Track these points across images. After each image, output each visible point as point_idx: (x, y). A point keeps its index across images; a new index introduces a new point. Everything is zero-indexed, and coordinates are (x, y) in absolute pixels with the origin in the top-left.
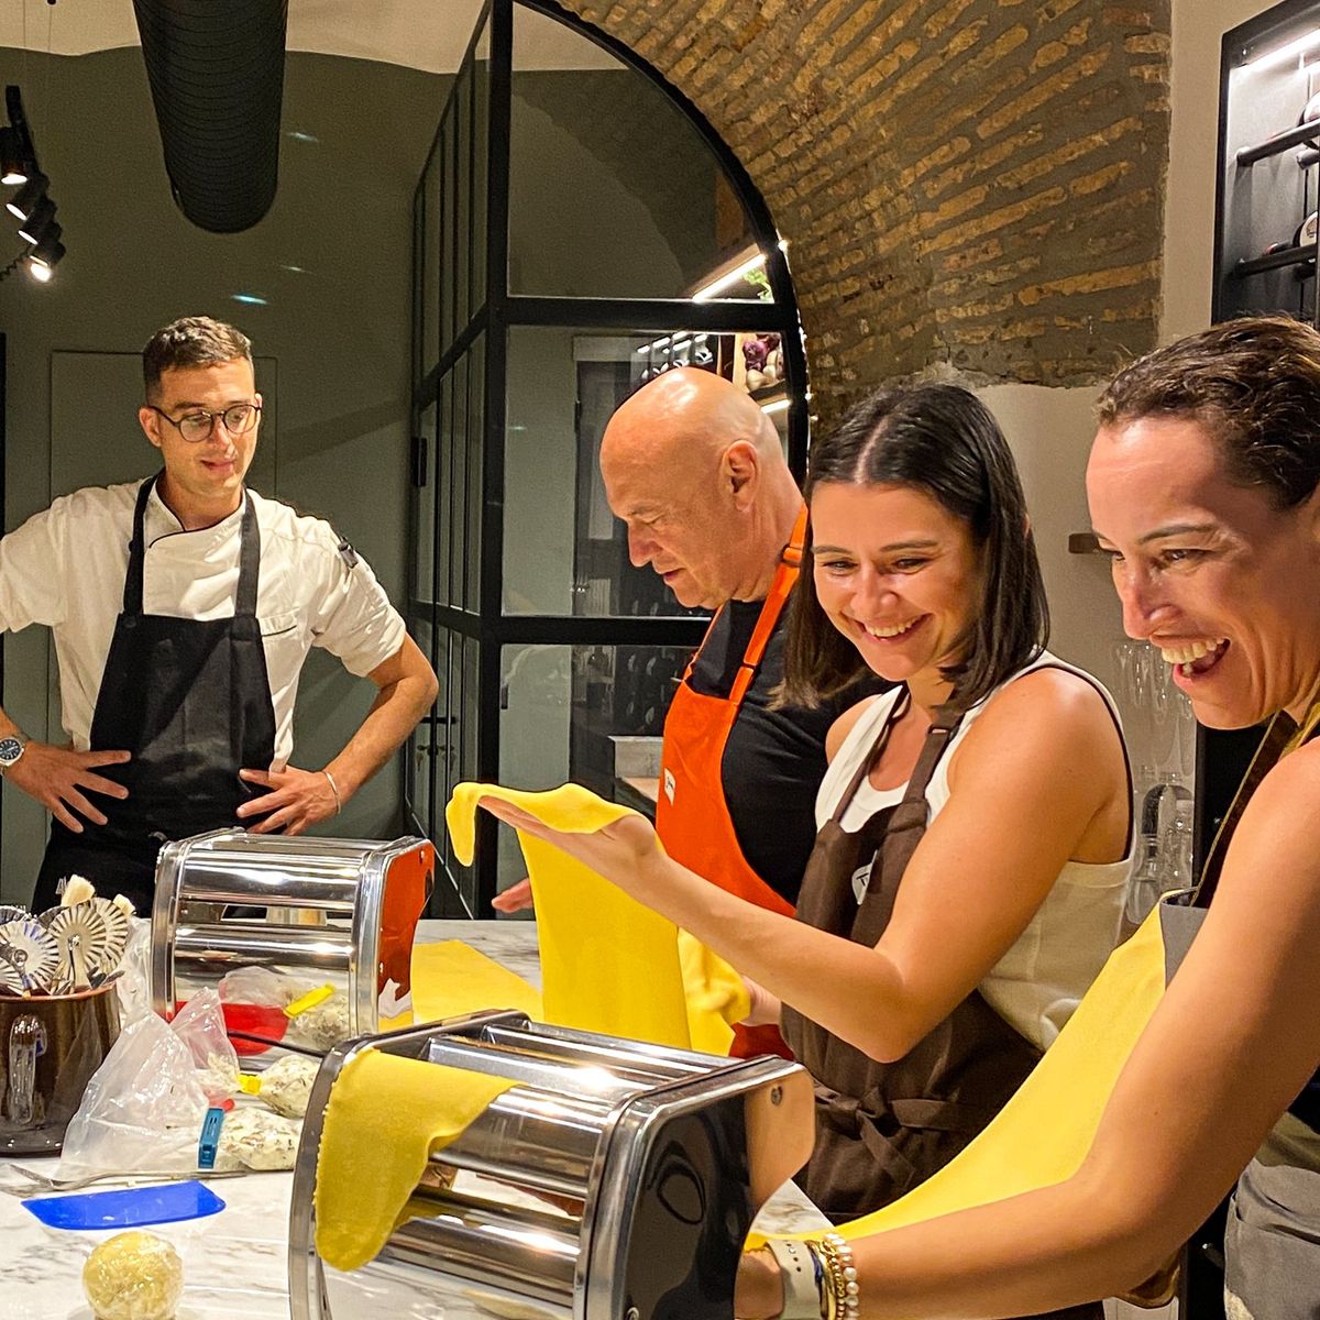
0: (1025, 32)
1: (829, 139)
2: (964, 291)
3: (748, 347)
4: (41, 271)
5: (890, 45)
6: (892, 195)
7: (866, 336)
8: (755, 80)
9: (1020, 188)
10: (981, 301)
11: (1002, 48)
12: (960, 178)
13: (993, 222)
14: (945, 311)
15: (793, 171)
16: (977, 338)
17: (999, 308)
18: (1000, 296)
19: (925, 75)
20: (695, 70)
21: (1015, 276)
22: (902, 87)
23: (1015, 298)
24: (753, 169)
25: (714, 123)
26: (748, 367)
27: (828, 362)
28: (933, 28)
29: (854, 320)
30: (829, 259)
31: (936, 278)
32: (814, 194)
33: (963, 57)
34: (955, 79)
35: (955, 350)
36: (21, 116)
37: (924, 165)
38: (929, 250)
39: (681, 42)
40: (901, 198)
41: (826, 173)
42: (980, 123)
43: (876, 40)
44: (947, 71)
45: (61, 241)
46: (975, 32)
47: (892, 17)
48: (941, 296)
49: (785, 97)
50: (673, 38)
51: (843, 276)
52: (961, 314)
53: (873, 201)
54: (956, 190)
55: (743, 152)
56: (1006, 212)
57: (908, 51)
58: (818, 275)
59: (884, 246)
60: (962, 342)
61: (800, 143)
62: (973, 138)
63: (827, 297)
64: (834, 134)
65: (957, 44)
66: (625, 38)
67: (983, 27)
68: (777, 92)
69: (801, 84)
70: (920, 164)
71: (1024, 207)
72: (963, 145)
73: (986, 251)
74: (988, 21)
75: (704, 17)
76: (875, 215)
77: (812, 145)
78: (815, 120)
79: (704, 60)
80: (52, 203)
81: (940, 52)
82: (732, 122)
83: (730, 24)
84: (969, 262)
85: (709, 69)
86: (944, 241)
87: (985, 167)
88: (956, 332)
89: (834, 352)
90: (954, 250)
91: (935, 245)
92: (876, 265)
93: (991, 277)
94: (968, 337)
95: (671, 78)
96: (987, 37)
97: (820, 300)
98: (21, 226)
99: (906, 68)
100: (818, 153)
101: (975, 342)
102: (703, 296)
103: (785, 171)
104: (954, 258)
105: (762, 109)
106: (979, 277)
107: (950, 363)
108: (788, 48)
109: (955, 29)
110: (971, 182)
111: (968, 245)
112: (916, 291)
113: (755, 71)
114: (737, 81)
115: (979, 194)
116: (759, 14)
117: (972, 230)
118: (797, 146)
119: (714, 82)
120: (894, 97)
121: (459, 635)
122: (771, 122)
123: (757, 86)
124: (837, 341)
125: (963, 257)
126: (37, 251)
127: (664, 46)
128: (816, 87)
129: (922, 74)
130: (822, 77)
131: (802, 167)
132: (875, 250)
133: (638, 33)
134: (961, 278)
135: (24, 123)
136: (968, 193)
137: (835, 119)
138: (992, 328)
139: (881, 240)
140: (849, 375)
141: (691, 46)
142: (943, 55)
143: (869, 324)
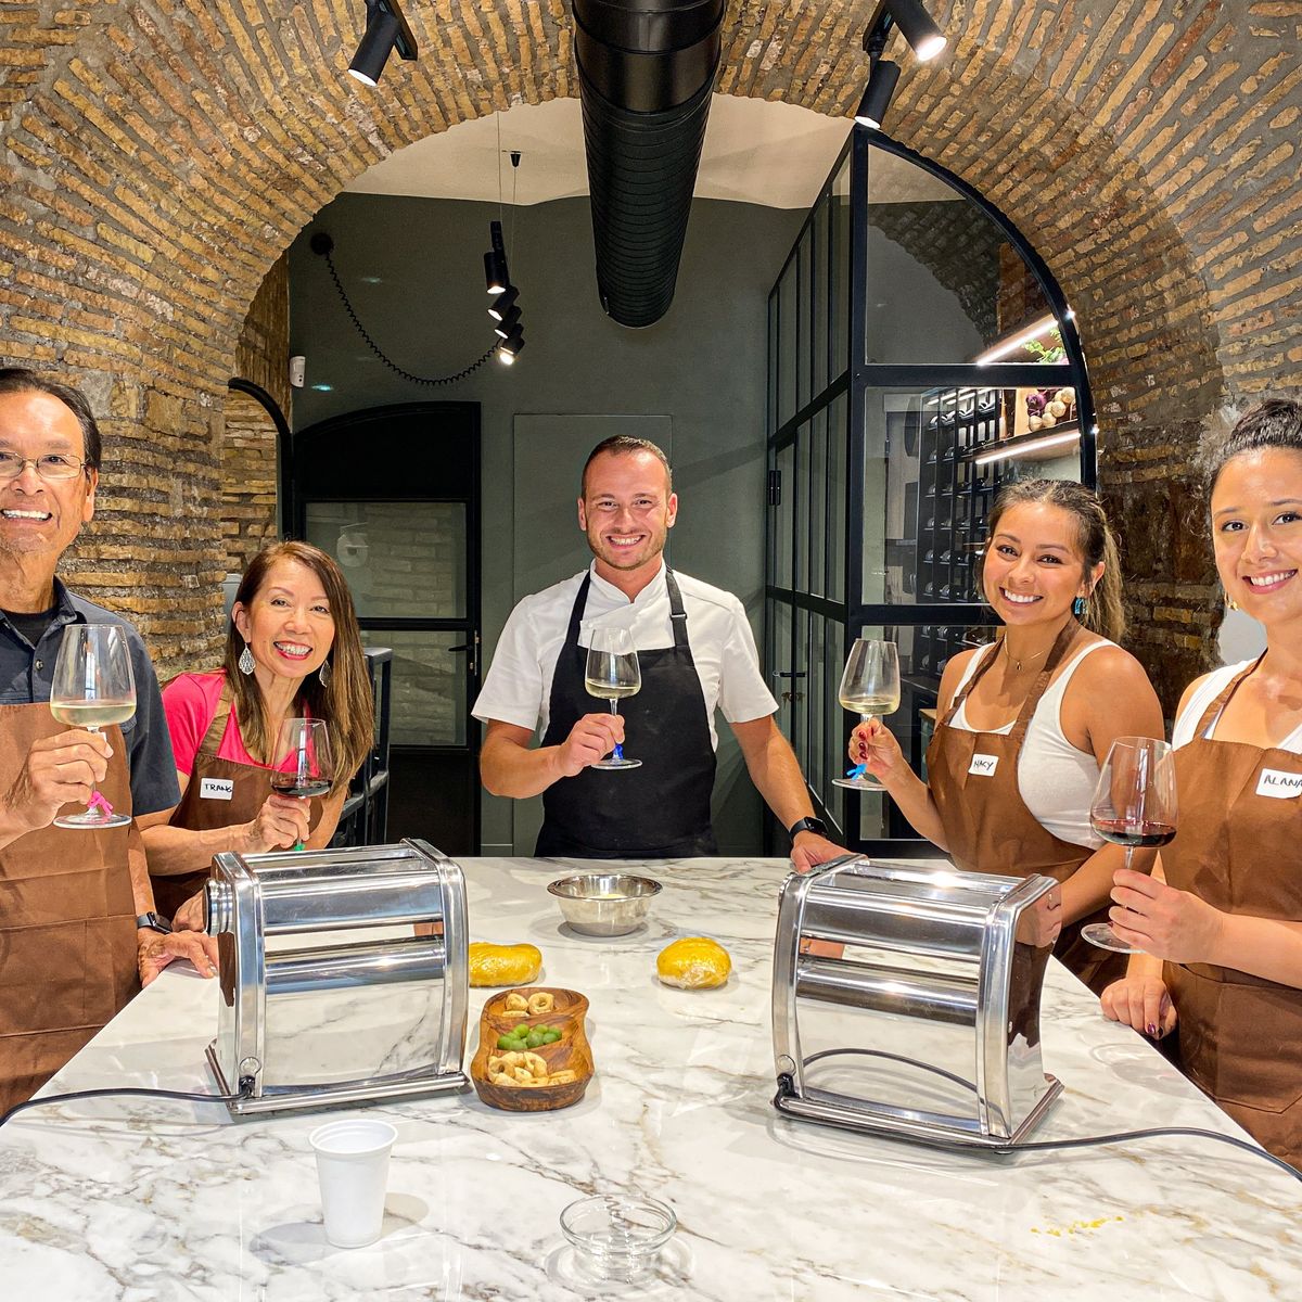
0: (1291, 148)
1: (1128, 237)
2: (1245, 350)
3: (1030, 398)
4: (506, 358)
5: (1184, 161)
6: (1184, 277)
7: (1153, 388)
8: (1063, 194)
9: (1288, 270)
10: (1258, 359)
11: (1272, 161)
12: (1240, 264)
13: (1266, 297)
14: (1230, 367)
15: (1090, 264)
16: (1256, 388)
17: (1272, 364)
18: (1274, 354)
19: (1212, 184)
20: (1011, 190)
21: (1285, 338)
22: (1193, 194)
23: (1285, 356)
24: (1053, 264)
25: (1024, 231)
26: (1030, 413)
27: (1115, 408)
28: (1219, 145)
29: (1142, 376)
30: (1118, 329)
31: (1222, 341)
32: (1108, 280)
33: (1240, 170)
34: (1236, 186)
35: (1238, 397)
36: (501, 244)
37: (1212, 254)
38: (1216, 320)
39: (1001, 169)
40: (1192, 280)
41: (1122, 263)
42: (1256, 220)
43: (1172, 158)
44: (1228, 181)
45: (522, 337)
46: (1252, 149)
47: (1185, 140)
48: (1227, 356)
49: (1090, 206)
50: (996, 166)
51: (1131, 342)
52: (1243, 369)
53: (1164, 282)
54: (1238, 272)
55: (1045, 251)
56: (1276, 289)
57: (1198, 165)
58: (1108, 342)
59: (1173, 317)
60: (1244, 391)
61: (1099, 241)
62: (1250, 231)
63: (1115, 359)
64: (1132, 233)
65: (1236, 159)
66: (954, 168)
67: (1257, 145)
68: (1082, 202)
69: (1106, 194)
70: (1208, 253)
71: (1292, 285)
72: (1242, 237)
73: (1261, 320)
74: (1262, 140)
75: (1025, 147)
76: (1165, 295)
77: (1110, 242)
78: (1116, 222)
79: (1020, 182)
80: (518, 308)
81: (1223, 166)
82: (1039, 229)
83: (1048, 150)
84: (1248, 329)
85: (1024, 188)
86: (1228, 312)
87: (1260, 254)
88: (1239, 384)
89: (1120, 400)
90: (1237, 319)
91: (1222, 316)
92: (1162, 333)
93: (1266, 340)
94: (1248, 387)
95: (988, 197)
96: (1261, 152)
97: (1109, 361)
98: (497, 325)
99: (1196, 179)
100: (1115, 248)
101: (1253, 391)
102: (985, 361)
103: (1082, 264)
104: (1237, 326)
105: (1067, 218)
106: (1256, 341)
107: (1234, 406)
108: (1098, 167)
109: (1235, 147)
110: (1250, 265)
111: (1247, 315)
112: (1203, 351)
113: (1065, 187)
114: (1046, 196)
115: (1254, 276)
116: (1075, 142)
117: (1249, 303)
118: (1096, 243)
119: (1026, 198)
120: (1187, 202)
121: (821, 618)
122: (1074, 226)
123: (1064, 199)
124: (1124, 392)
125: (1244, 325)
126: (506, 344)
127: (985, 173)
128: (1119, 196)
129: (1209, 182)
130: (1125, 189)
131: (1097, 259)
132: (1165, 321)
133: (966, 163)
134: (1242, 341)
135: (503, 251)
136: (1247, 275)
137: (1134, 220)
138: (1267, 380)
139: (1170, 313)
140: (1136, 418)
141: (1011, 170)
142: (1226, 168)
143: (1155, 379)
